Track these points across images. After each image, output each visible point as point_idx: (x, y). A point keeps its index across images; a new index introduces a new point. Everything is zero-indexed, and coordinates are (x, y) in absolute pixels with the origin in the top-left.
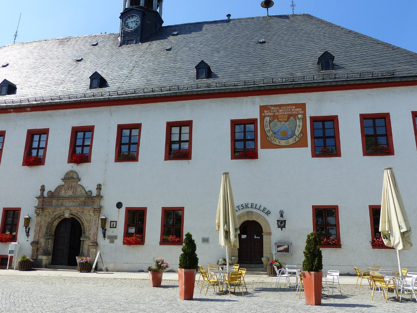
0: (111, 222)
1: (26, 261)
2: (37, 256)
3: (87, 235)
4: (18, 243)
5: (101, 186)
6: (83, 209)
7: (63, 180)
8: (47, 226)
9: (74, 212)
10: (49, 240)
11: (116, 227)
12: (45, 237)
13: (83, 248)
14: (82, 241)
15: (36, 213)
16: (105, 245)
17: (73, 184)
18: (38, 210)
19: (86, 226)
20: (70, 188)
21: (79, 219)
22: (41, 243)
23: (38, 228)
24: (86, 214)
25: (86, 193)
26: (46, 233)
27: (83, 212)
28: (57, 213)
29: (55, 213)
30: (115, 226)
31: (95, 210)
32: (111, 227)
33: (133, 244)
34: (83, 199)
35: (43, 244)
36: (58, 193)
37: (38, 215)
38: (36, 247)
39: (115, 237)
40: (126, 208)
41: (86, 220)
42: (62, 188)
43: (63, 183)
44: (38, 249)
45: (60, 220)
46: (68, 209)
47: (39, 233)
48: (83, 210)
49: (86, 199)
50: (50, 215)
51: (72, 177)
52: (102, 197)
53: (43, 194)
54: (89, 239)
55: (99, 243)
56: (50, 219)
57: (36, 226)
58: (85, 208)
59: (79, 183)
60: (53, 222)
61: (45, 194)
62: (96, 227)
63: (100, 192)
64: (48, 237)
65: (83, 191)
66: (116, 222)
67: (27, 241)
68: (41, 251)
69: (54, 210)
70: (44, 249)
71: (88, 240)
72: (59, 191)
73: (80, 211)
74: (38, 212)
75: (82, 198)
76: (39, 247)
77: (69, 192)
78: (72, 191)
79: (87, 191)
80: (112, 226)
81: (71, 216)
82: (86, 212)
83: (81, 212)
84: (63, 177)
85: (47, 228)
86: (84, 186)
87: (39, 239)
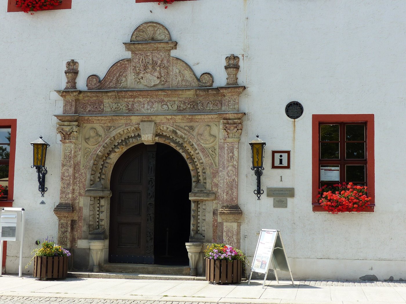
0: (274, 152)
1: (55, 255)
2: (73, 241)
3: (208, 186)
4: (23, 210)
5: (239, 61)
6: (191, 120)
7: (128, 45)
8: (94, 164)
9: (165, 128)
10: (103, 202)
11: (288, 167)
12: (92, 194)
13: (199, 221)
14: (195, 202)
15: (61, 131)
16: (260, 214)
17: (158, 57)
18: (66, 123)
19: (202, 163)
20: (150, 67)
21: (181, 145)
22: (81, 209)
23: (71, 171)
24: (200, 132)
25: (198, 80)
26: (93, 183)
27: (192, 128)
28: (120, 130)
29: (114, 133)
30: (285, 164)
31: (228, 124)
32: (274, 167)
33: (349, 210)
34: (190, 94)
35: (86, 212)
36: (117, 80)
37: (66, 136)
38: (70, 219)
39: (290, 192)
40: (315, 117)
41: (203, 150)
42: (125, 68)
43: (128, 55)
44: (73, 222)
45: (125, 149)
46: (150, 121)
47: (74, 183)
48: (191, 124)
49: (197, 95)
50: (100, 136)
51: (153, 39)
52: (245, 88)
53: (75, 83)
54: (216, 198)
55: (243, 208)
56: (100, 146)
57: (63, 165)
58: (199, 117)
59: (174, 53)
60: (108, 154)
61: (81, 83)
62: (233, 166)
63: (236, 75)
64: (101, 194)
65: (187, 74)
66: (288, 153)
67: (43, 203)
68: (82, 228)
69: (109, 125)
70: (91, 223)
71: (213, 200)
72: (119, 76)
73: (182, 125)
74: (67, 129)
75: (188, 93)
76: (76, 218)
77: (148, 76)
78: (157, 74)
79: (199, 74)
80: (277, 163)
81: (157, 138)
82: (199, 128)
83: (186, 128)
84: (128, 39)
85: (92, 170)
86: (190, 63)
87: (74, 199)
